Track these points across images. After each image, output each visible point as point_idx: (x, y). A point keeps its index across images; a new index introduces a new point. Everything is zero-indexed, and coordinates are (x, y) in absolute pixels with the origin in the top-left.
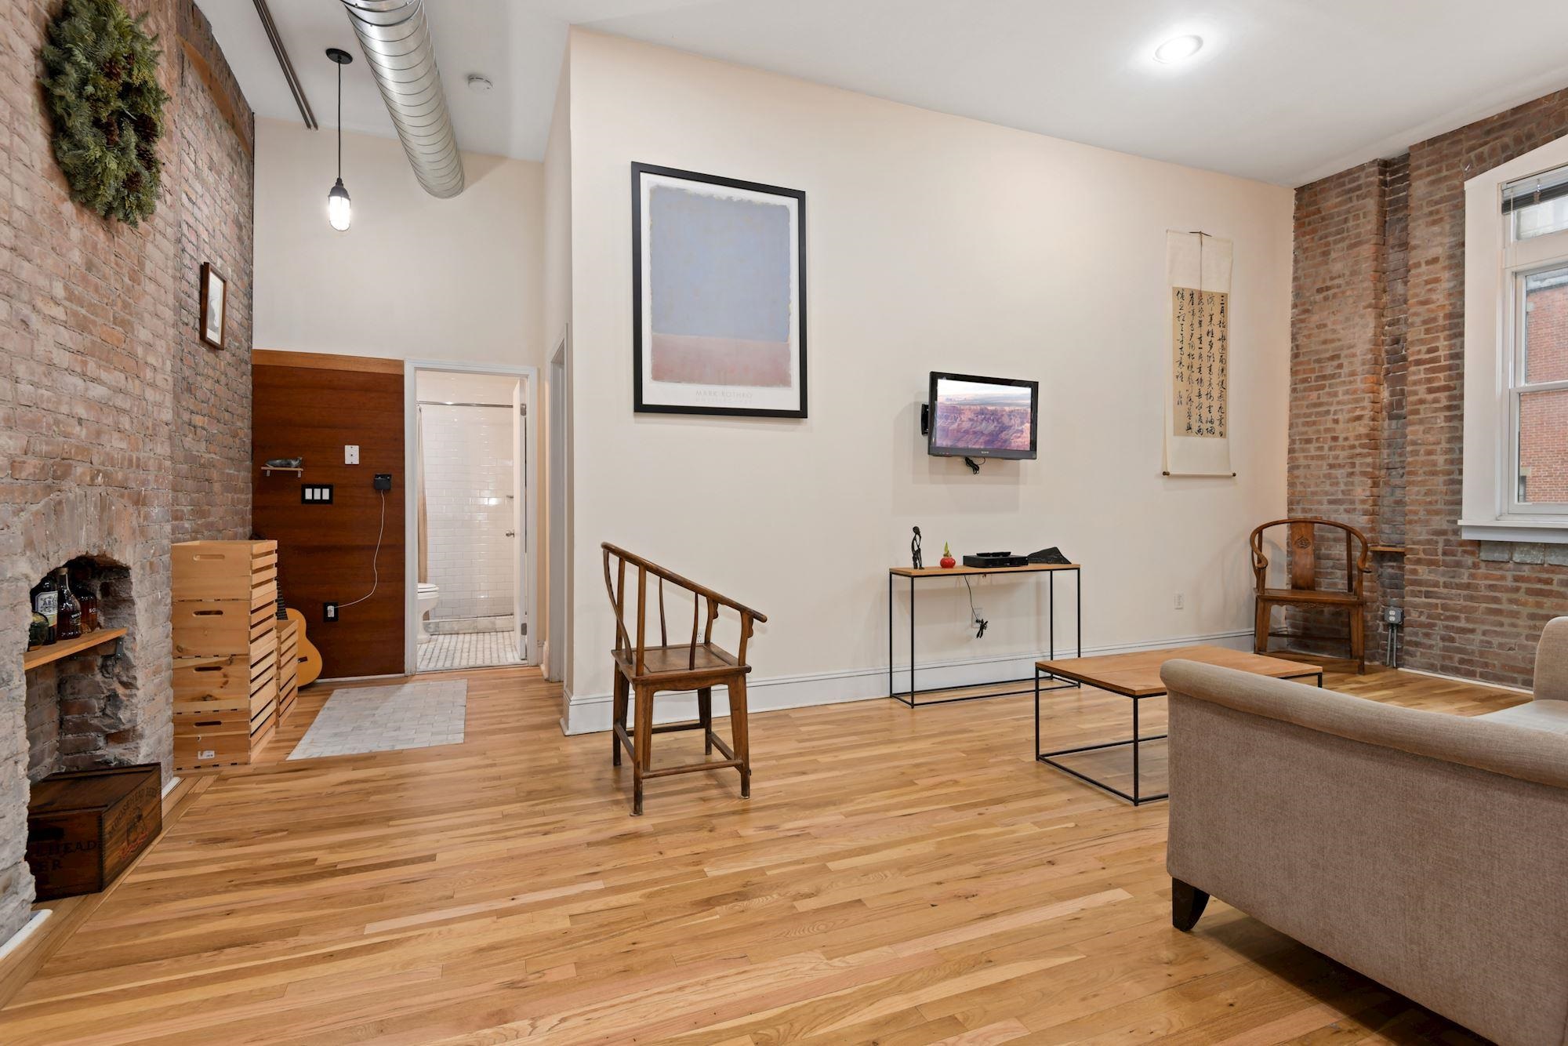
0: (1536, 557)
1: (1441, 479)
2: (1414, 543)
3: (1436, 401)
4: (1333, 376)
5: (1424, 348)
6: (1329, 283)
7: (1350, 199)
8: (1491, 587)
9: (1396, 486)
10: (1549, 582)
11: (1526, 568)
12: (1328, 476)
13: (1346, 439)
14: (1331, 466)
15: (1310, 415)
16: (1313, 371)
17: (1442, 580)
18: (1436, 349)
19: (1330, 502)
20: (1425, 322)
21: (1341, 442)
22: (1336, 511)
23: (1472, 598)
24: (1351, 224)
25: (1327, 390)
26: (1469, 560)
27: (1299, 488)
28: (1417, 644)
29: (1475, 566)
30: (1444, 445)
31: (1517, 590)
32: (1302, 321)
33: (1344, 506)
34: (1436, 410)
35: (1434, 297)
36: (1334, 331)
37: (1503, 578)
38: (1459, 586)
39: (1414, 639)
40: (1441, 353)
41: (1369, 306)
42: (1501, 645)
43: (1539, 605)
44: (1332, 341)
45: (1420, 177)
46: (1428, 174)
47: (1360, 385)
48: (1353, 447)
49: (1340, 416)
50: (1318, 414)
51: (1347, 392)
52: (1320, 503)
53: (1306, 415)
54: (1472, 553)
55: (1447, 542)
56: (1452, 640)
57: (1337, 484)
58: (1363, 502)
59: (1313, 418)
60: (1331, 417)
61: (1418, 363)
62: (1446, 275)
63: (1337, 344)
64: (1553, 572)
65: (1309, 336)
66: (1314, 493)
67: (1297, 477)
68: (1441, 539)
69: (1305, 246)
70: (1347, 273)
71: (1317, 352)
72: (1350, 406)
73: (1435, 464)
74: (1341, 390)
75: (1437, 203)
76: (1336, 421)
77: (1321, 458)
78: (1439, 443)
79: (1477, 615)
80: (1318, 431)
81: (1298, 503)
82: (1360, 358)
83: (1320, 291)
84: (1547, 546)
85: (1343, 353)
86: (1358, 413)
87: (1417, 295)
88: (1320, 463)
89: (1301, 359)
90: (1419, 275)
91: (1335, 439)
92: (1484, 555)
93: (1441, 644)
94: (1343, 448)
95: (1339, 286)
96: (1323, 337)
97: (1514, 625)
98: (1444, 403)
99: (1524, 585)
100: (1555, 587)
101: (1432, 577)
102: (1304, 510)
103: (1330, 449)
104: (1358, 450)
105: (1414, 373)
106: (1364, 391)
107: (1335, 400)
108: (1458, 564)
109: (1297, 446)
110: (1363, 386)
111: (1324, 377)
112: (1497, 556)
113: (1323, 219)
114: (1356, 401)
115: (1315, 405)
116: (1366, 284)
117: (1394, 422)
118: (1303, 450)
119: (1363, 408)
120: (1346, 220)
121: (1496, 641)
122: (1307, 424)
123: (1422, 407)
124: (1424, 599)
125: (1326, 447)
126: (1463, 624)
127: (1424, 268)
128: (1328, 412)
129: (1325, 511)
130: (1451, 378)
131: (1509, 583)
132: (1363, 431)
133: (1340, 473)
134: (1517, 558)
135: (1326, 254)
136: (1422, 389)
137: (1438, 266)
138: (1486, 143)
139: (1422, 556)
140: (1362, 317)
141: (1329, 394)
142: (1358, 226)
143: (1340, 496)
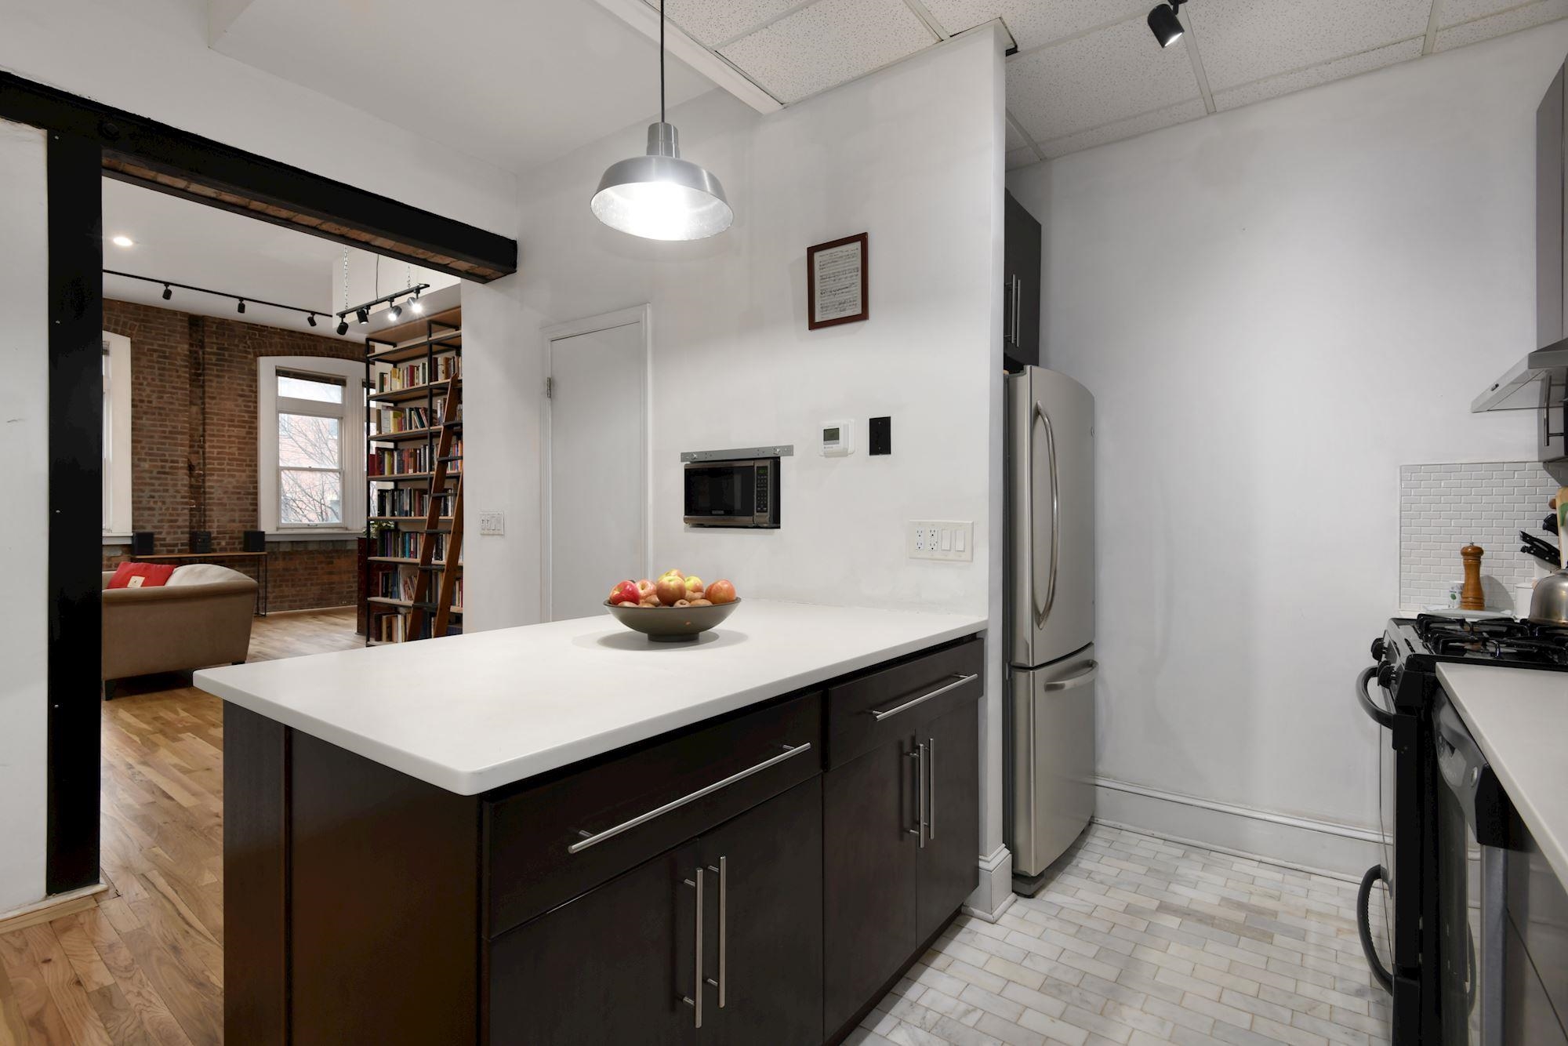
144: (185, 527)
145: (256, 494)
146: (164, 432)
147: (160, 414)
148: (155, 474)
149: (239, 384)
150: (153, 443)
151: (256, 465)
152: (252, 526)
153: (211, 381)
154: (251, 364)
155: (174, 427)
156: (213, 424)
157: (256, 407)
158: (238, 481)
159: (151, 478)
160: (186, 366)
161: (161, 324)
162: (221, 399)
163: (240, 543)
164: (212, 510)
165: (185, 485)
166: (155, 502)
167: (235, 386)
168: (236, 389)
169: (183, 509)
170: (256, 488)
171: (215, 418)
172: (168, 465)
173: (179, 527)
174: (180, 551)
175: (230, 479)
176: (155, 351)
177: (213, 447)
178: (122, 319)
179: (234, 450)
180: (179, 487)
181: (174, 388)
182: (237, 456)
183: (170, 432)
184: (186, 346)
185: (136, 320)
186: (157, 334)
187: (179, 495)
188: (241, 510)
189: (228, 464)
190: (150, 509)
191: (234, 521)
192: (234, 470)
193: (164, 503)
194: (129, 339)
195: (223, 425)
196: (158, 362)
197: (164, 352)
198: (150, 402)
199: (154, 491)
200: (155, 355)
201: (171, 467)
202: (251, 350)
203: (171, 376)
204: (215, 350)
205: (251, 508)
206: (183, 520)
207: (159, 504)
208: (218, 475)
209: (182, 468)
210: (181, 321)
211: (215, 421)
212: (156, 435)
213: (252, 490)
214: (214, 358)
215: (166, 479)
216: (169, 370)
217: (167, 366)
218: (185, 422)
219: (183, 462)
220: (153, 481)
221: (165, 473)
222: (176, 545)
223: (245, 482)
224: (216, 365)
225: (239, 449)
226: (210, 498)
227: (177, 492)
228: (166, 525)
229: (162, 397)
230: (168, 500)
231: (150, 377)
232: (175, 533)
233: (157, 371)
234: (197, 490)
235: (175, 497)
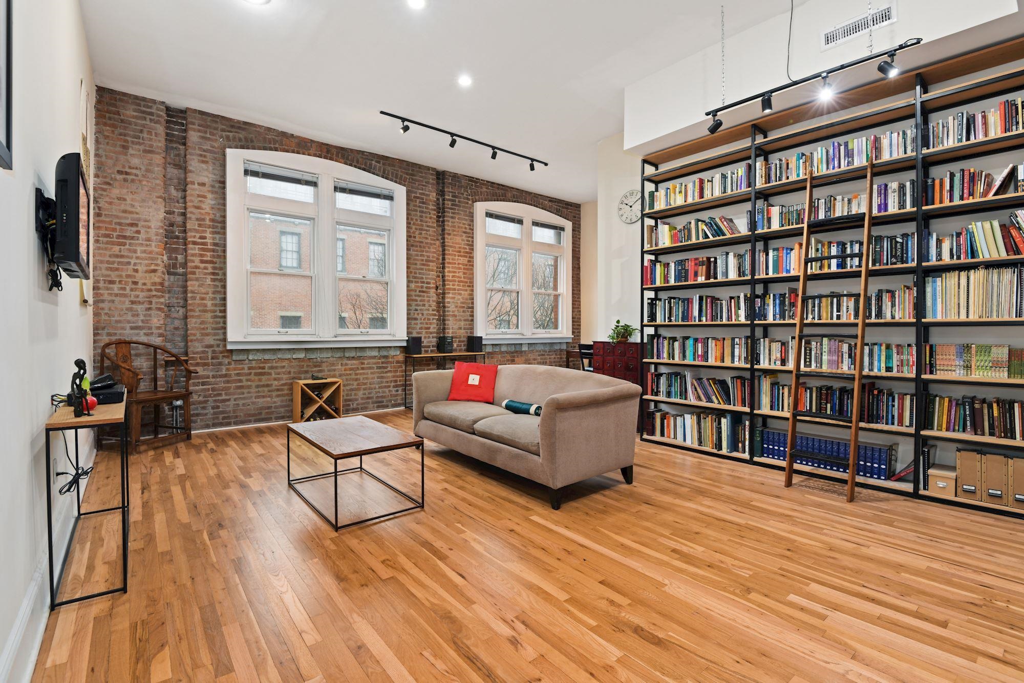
0: (259, 356)
1: (209, 315)
2: (194, 354)
3: (206, 268)
4: (132, 238)
5: (198, 235)
6: (127, 170)
7: (145, 119)
8: (238, 374)
9: (175, 318)
10: (263, 368)
11: (254, 362)
12: (131, 309)
13: (144, 284)
14: (133, 302)
15: (113, 263)
16: (114, 230)
17: (211, 374)
18: (205, 238)
19: (132, 328)
20: (197, 219)
21: (140, 286)
22: (138, 334)
23: (228, 382)
24: (145, 135)
25: (127, 247)
26: (226, 361)
27: (104, 317)
28: (198, 415)
29: (229, 363)
30: (211, 295)
31: (250, 374)
32: (104, 190)
33: (144, 331)
34: (206, 274)
35: (203, 206)
36: (133, 206)
37: (243, 369)
38: (221, 376)
39: (195, 412)
40: (209, 241)
41: (160, 197)
42: (244, 405)
43: (260, 380)
44: (131, 212)
45: (194, 130)
46: (199, 131)
47: (154, 248)
48: (150, 290)
49: (139, 267)
50: (119, 263)
51: (145, 252)
52: (123, 328)
53: (108, 262)
54: (227, 357)
55: (214, 352)
56: (218, 407)
57: (138, 315)
58: (159, 328)
59: (116, 265)
60: (131, 267)
61: (195, 243)
62: (210, 196)
63: (135, 216)
64: (266, 363)
65: (111, 203)
66: (117, 322)
67: (103, 309)
68: (210, 350)
69: (106, 133)
70: (143, 168)
71: (117, 217)
72: (146, 262)
73: (206, 306)
74: (139, 249)
75: (204, 151)
76: (136, 271)
77: (125, 296)
78: (208, 294)
79: (232, 390)
80: (121, 276)
81: (103, 328)
82: (154, 230)
83: (119, 172)
84: (264, 350)
85: (141, 223)
86: (153, 267)
87: (192, 201)
88: (122, 299)
89: (103, 218)
90: (193, 189)
91: (135, 283)
92: (234, 358)
93: (212, 411)
94: (142, 290)
95: (136, 175)
96: (123, 207)
97: (249, 393)
98: (210, 270)
99: (253, 371)
100: (266, 370)
101: (205, 373)
102: (109, 334)
103: (132, 290)
104: (154, 293)
105: (192, 249)
106: (157, 253)
107: (134, 255)
108: (220, 364)
109: (101, 285)
110: (157, 250)
111: (125, 237)
112: (241, 357)
113: (122, 121)
114: (152, 259)
115: (117, 256)
116: (158, 182)
117: (172, 277)
118: (108, 289)
119: (157, 265)
120: (141, 131)
121: (241, 402)
122: (111, 269)
123: (197, 271)
124: (201, 387)
125: (128, 288)
126: (224, 397)
127: (196, 186)
128: (129, 263)
129: (127, 334)
130: (213, 256)
131: (246, 371)
132: (158, 280)
133: (140, 308)
134: (251, 357)
135: (125, 148)
136: (197, 259)
137: (207, 188)
138: (231, 132)
139: (199, 361)
140: (155, 202)
141: (130, 250)
142: (151, 140)
143: (140, 324)
144: (434, 333)
145: (473, 308)
146: (423, 260)
147: (420, 246)
148: (417, 293)
149: (464, 224)
150: (417, 269)
151: (473, 286)
152: (471, 333)
153: (449, 221)
154: (470, 208)
155: (428, 257)
156: (449, 254)
157: (473, 242)
158: (463, 298)
159: (415, 296)
160: (434, 210)
161: (421, 177)
162: (454, 235)
163: (464, 345)
164: (449, 320)
165: (433, 301)
166: (418, 314)
167: (461, 225)
168: (462, 228)
169: (433, 319)
170: (473, 303)
171: (451, 249)
172: (425, 285)
173: (431, 333)
174: (432, 351)
175: (460, 297)
176: (418, 198)
177: (449, 272)
178: (400, 173)
179: (461, 274)
180: (431, 302)
181: (428, 226)
182: (462, 279)
183: (427, 261)
184: (435, 194)
185: (407, 174)
186: (419, 185)
187: (431, 309)
188: (465, 320)
189: (458, 285)
190: (416, 319)
191: (460, 328)
192: (462, 290)
193: (423, 314)
194: (405, 188)
195: (455, 255)
196: (420, 207)
197: (423, 199)
198: (415, 237)
199: (417, 305)
200: (418, 200)
201: (427, 288)
202: (470, 197)
203: (426, 217)
204: (450, 198)
205: (470, 318)
206: (434, 328)
207: (420, 315)
208: (453, 294)
209: (432, 288)
210: (432, 174)
211: (451, 252)
212: (418, 262)
213: (470, 305)
214: (450, 203)
215: (424, 296)
216: (425, 213)
217: (424, 210)
218: (434, 253)
219: (433, 284)
220: (417, 298)
221: (423, 292)
222: (429, 347)
223: (467, 299)
224: (451, 209)
225: (464, 273)
226: (448, 311)
227: (430, 306)
228: (424, 331)
229: (421, 234)
230: (425, 312)
231: (415, 218)
232: (429, 337)
233: (419, 214)
234: (441, 305)
235: (428, 310)
